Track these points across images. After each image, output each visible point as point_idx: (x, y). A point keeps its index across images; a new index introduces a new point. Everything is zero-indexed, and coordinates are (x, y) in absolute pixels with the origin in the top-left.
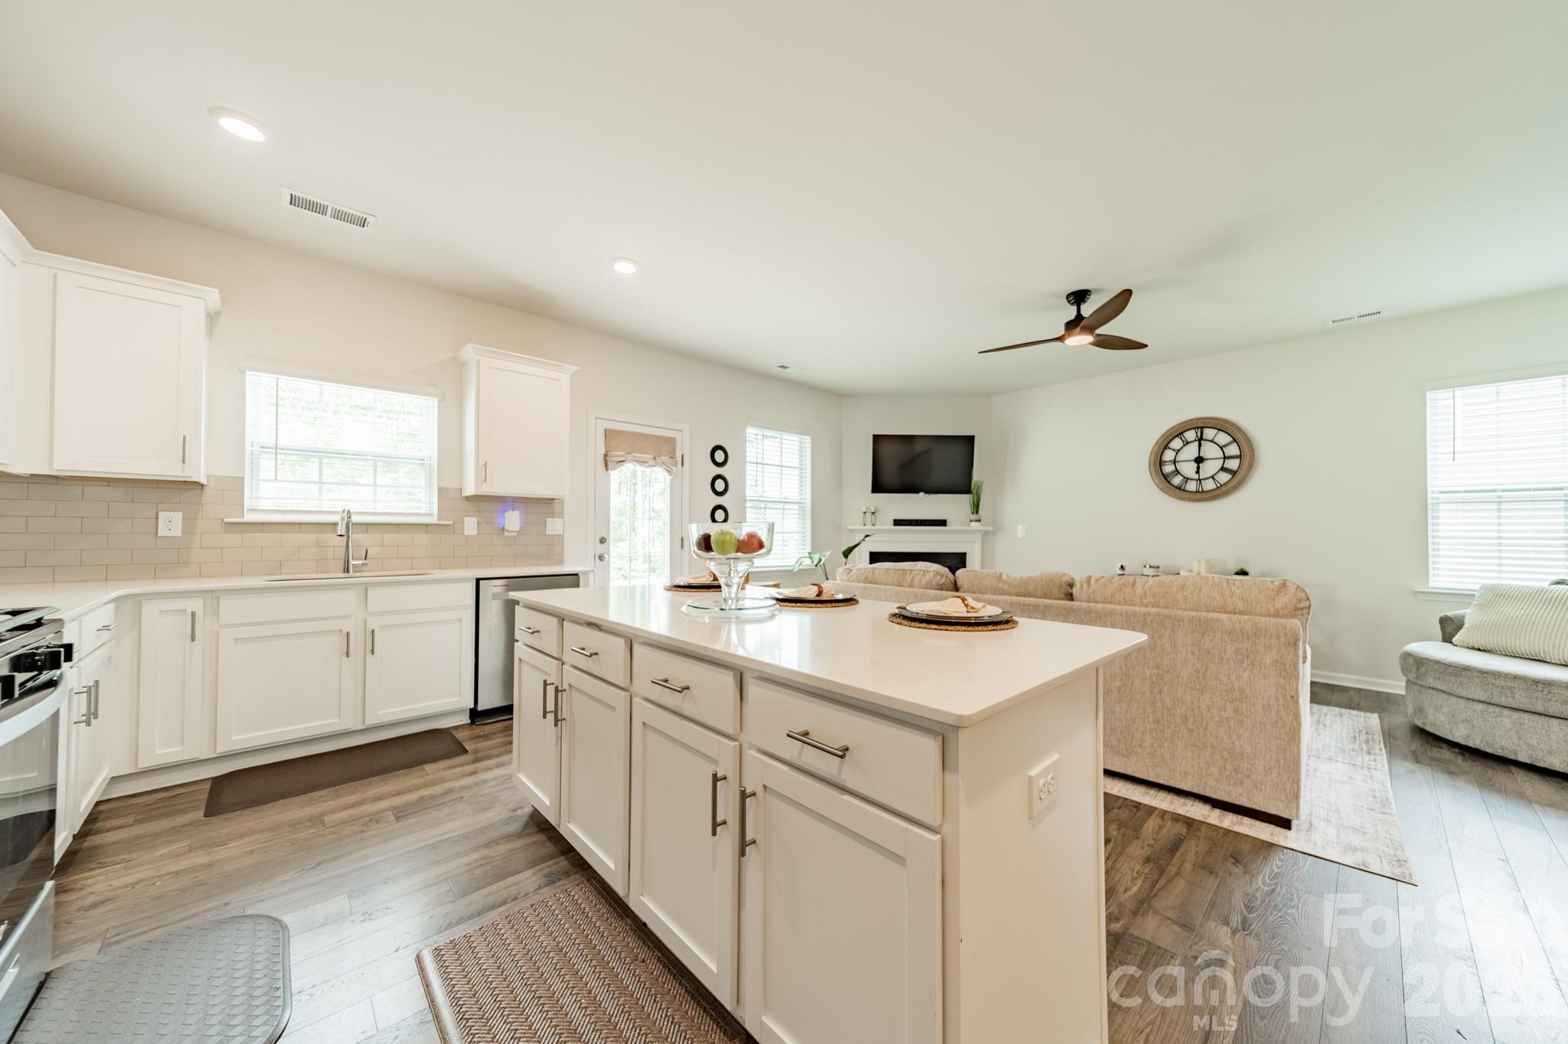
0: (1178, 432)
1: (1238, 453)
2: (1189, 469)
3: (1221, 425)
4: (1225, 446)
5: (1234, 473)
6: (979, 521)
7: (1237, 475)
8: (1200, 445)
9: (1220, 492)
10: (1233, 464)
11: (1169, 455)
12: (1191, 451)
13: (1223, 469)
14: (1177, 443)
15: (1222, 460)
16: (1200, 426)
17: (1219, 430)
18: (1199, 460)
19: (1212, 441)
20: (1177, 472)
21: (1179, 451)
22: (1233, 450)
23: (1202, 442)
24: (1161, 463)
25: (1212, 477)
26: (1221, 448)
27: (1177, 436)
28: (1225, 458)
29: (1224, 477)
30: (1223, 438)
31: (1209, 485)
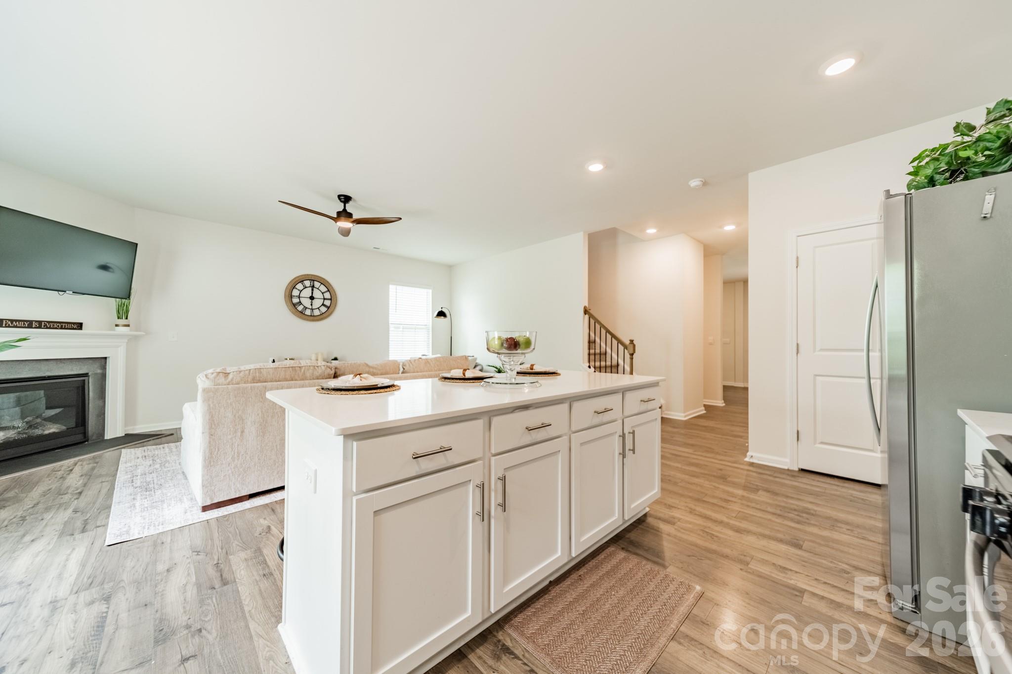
0: (301, 280)
1: (330, 297)
2: (306, 302)
3: (323, 282)
4: (324, 292)
5: (328, 308)
6: (128, 326)
7: (330, 308)
8: (313, 290)
9: (322, 317)
10: (327, 303)
11: (295, 293)
12: (307, 293)
13: (323, 305)
14: (300, 286)
15: (323, 300)
16: (313, 279)
17: (322, 283)
18: (312, 298)
19: (318, 289)
20: (300, 303)
21: (301, 291)
22: (327, 295)
23: (314, 289)
24: (291, 297)
25: (318, 308)
26: (323, 293)
27: (300, 282)
28: (324, 299)
29: (324, 309)
30: (323, 289)
31: (317, 313)
